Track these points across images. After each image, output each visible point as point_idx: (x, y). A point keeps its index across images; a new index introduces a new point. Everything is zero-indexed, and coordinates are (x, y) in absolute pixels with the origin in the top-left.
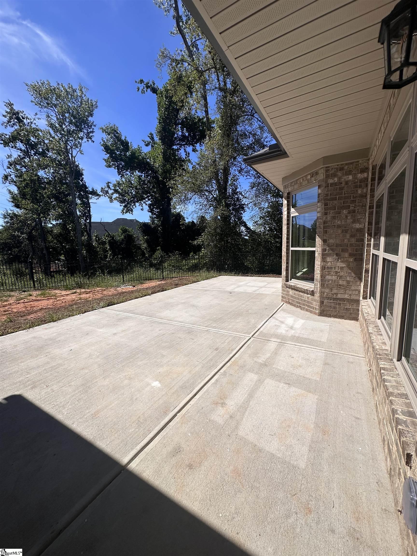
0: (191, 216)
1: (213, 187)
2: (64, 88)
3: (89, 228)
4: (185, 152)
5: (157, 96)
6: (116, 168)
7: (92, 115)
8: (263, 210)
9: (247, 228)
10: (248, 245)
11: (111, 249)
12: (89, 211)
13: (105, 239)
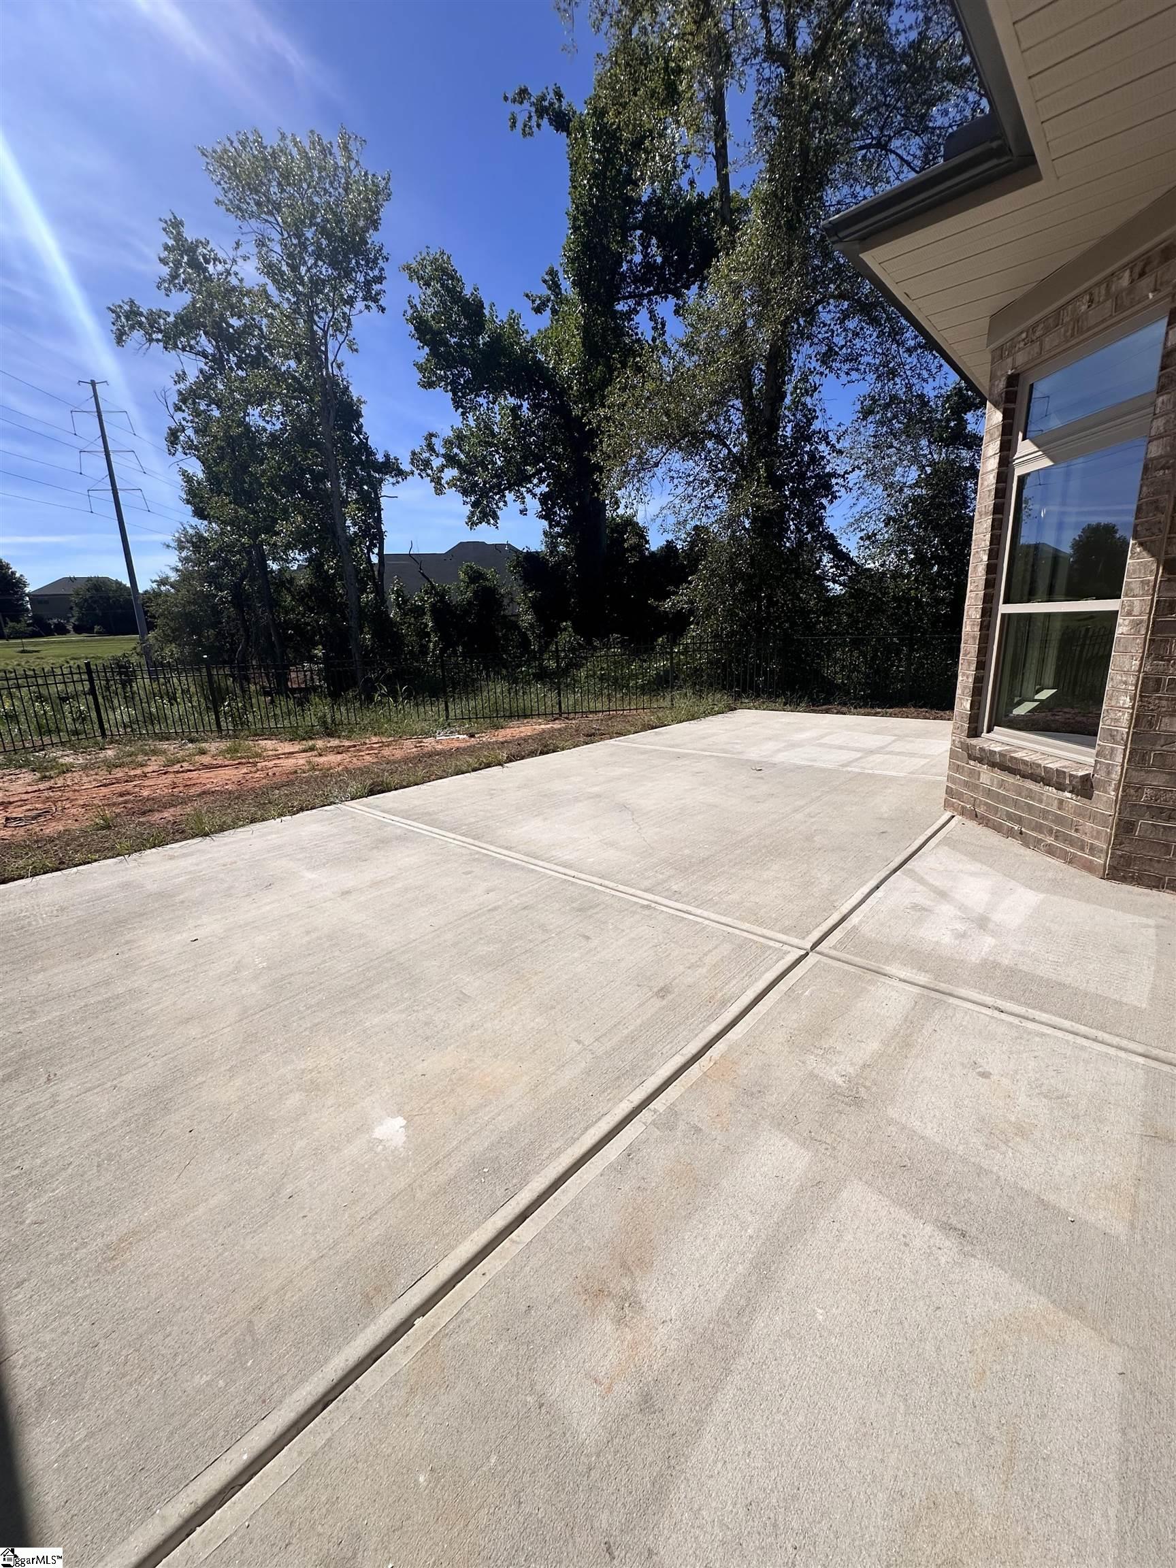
0: (659, 521)
1: (730, 422)
2: (298, 150)
3: (379, 571)
4: (651, 319)
5: (568, 141)
6: (449, 388)
7: (375, 224)
8: (901, 490)
9: (841, 557)
10: (838, 612)
11: (439, 626)
12: (379, 520)
13: (422, 600)
